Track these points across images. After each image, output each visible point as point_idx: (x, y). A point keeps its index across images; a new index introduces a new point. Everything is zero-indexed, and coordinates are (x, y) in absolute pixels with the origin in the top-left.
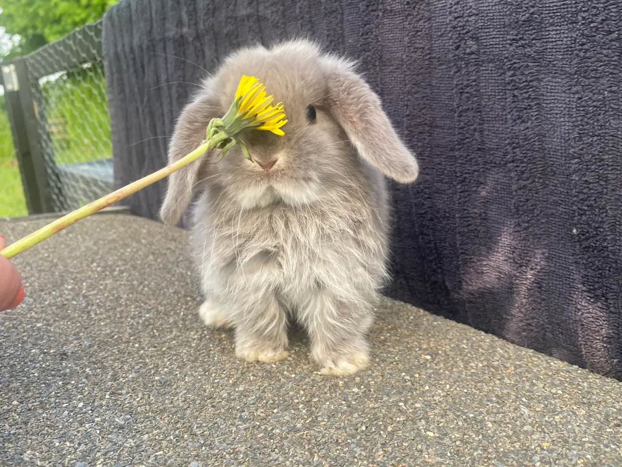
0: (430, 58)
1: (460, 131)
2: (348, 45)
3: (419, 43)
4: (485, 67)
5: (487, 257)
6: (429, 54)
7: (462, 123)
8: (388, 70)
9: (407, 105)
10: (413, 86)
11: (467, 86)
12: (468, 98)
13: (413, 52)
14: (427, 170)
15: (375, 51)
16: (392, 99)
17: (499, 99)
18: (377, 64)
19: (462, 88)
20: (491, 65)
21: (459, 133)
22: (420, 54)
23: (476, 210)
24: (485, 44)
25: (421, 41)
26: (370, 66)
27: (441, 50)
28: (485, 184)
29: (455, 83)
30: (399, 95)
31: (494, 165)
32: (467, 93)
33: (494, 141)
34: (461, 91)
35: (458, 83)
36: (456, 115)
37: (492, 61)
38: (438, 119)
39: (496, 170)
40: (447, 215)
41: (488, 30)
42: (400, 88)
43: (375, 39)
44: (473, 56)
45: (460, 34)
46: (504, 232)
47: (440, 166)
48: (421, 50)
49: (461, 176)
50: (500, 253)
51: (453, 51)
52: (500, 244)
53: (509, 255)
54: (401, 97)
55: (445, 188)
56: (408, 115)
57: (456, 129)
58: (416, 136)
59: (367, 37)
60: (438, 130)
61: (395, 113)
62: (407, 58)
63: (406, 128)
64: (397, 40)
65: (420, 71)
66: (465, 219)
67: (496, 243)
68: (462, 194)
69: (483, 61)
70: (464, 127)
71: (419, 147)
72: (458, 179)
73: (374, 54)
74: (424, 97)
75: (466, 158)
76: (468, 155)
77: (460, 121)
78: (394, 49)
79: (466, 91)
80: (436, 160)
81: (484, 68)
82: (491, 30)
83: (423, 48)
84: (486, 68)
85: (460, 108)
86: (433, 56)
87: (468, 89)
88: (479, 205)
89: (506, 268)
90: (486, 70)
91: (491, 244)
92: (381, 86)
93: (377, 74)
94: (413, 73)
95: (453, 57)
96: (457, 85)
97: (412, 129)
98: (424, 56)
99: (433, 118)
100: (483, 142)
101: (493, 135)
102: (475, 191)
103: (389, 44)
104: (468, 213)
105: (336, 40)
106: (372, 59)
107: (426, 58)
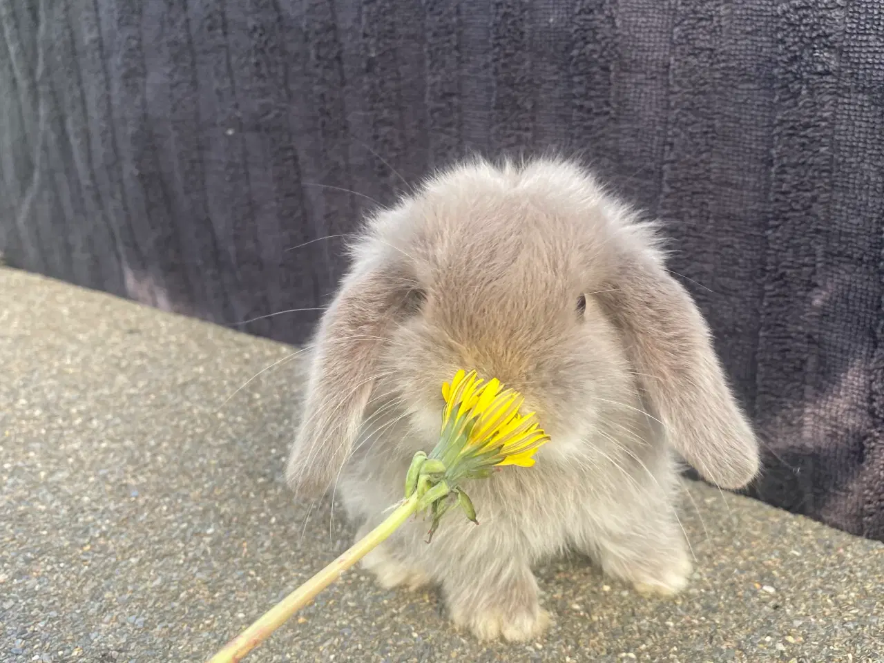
0: (723, 68)
1: (781, 197)
2: (543, 25)
3: (703, 41)
4: (850, 98)
5: (815, 402)
6: (724, 61)
7: (784, 185)
8: (634, 81)
9: (671, 144)
10: (685, 112)
11: (807, 126)
12: (803, 145)
13: (690, 54)
14: (705, 255)
15: (607, 44)
16: (638, 130)
17: (871, 155)
18: (612, 67)
19: (792, 128)
20: (860, 96)
21: (777, 200)
22: (705, 60)
23: (800, 328)
24: (856, 61)
25: (708, 37)
26: (595, 69)
27: (749, 58)
28: (824, 288)
29: (779, 117)
30: (655, 126)
31: (846, 259)
32: (805, 136)
33: (851, 221)
34: (791, 132)
35: (785, 118)
36: (773, 170)
37: (863, 90)
38: (730, 172)
39: (846, 267)
40: (740, 330)
41: (865, 38)
42: (657, 113)
43: (609, 23)
44: (829, 78)
45: (801, 38)
46: (852, 366)
47: (731, 251)
48: (708, 52)
49: (776, 270)
50: (840, 397)
51: (782, 65)
52: (844, 385)
53: (860, 403)
54: (658, 128)
55: (738, 287)
56: (673, 162)
57: (771, 194)
58: (688, 198)
59: (590, 17)
60: (729, 190)
61: (644, 154)
62: (677, 63)
63: (669, 182)
64: (654, 30)
65: (702, 89)
66: (776, 340)
67: (836, 381)
68: (774, 300)
69: (847, 89)
70: (790, 193)
71: (691, 217)
72: (768, 274)
73: (604, 49)
74: (706, 133)
75: (787, 242)
76: (792, 238)
77: (782, 181)
78: (647, 45)
79: (802, 133)
80: (725, 239)
81: (846, 101)
82: (871, 38)
83: (711, 50)
84: (852, 101)
85: (785, 160)
86: (731, 65)
87: (809, 130)
88: (807, 319)
89: (851, 422)
90: (849, 104)
91: (825, 382)
92: (615, 106)
93: (610, 84)
94: (685, 90)
95: (783, 74)
96: (782, 122)
97: (679, 185)
98: (712, 64)
99: (722, 169)
100: (829, 222)
101: (850, 211)
102: (803, 298)
103: (637, 35)
104: (785, 331)
105: (517, 13)
106: (601, 56)
107: (716, 66)
